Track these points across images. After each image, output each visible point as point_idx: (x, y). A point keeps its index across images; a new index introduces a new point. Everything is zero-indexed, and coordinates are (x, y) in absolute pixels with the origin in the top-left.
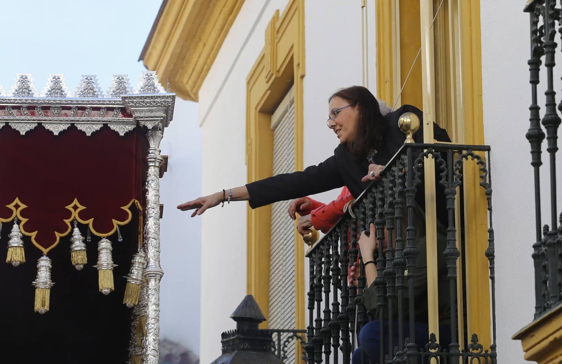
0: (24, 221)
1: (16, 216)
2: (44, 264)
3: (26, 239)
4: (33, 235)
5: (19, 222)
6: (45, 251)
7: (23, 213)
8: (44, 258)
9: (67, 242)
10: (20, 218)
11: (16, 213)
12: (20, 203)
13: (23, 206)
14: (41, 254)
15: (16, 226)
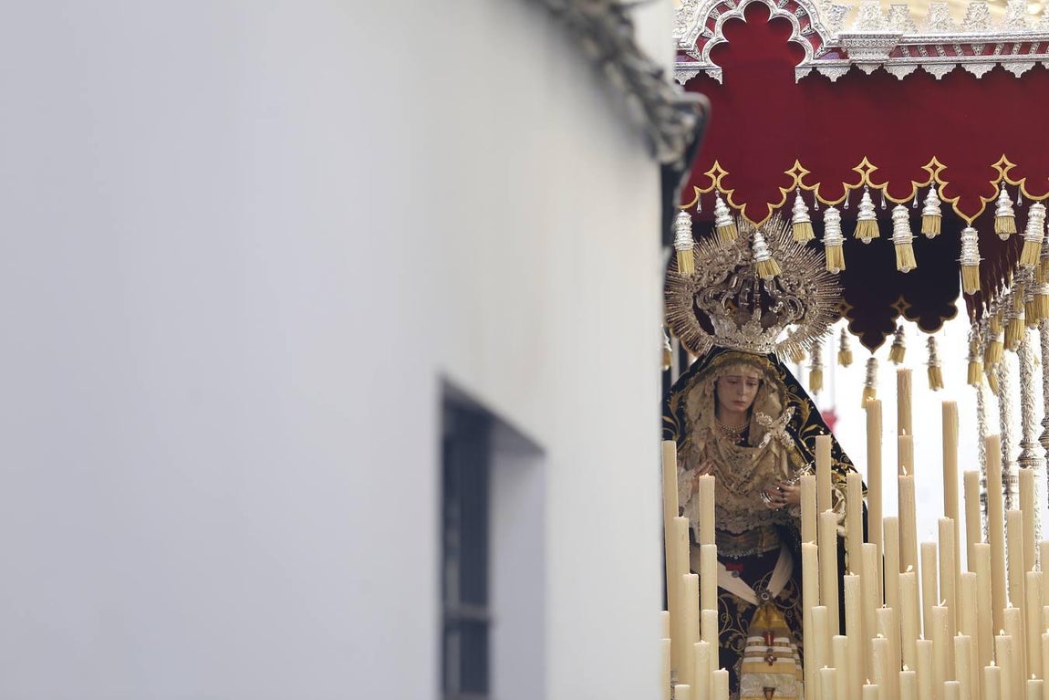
0: (943, 184)
1: (934, 179)
2: (970, 237)
3: (945, 207)
4: (955, 201)
5: (937, 186)
6: (969, 221)
7: (942, 176)
8: (969, 229)
9: (992, 207)
10: (939, 181)
11: (934, 176)
12: (938, 164)
13: (941, 167)
14: (965, 225)
15: (932, 192)
